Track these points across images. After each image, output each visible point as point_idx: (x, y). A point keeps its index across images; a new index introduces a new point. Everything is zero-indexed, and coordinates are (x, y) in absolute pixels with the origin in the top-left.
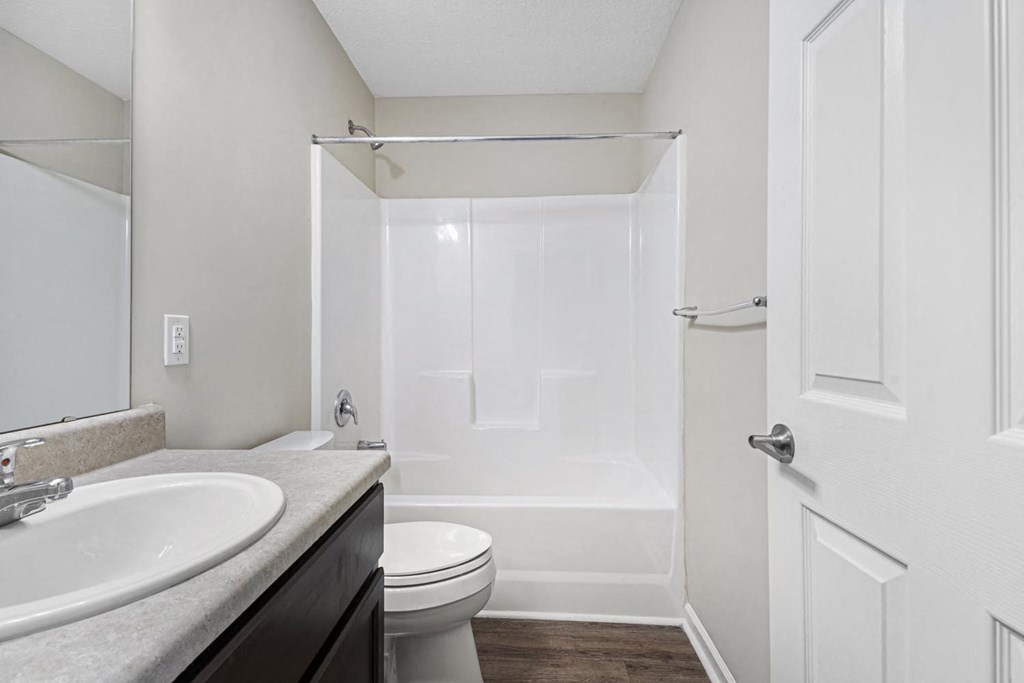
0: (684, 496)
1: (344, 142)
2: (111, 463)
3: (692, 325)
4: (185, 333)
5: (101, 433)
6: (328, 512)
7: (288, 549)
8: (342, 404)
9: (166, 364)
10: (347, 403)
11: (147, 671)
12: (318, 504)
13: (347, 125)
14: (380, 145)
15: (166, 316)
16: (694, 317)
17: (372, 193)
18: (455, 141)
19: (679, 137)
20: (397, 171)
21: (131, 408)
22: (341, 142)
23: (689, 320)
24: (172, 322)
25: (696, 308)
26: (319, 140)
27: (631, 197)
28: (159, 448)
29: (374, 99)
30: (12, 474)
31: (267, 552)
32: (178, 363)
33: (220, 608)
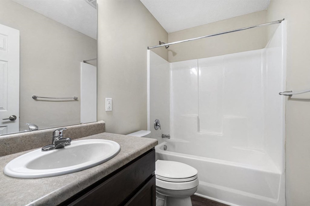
0: (285, 170)
1: (156, 47)
2: (92, 135)
3: (289, 99)
4: (111, 103)
5: (89, 127)
6: (129, 157)
7: (112, 166)
8: (156, 123)
9: (106, 110)
10: (158, 123)
11: (55, 196)
12: (127, 154)
13: (159, 43)
14: (168, 47)
15: (106, 98)
16: (290, 95)
17: (167, 62)
18: (189, 41)
19: (283, 22)
20: (174, 54)
21: (97, 121)
22: (155, 48)
23: (288, 97)
24: (107, 100)
25: (292, 92)
26: (149, 48)
27: (262, 50)
28: (104, 132)
29: (168, 33)
30: (62, 136)
31: (105, 166)
32: (109, 110)
33: (84, 181)
